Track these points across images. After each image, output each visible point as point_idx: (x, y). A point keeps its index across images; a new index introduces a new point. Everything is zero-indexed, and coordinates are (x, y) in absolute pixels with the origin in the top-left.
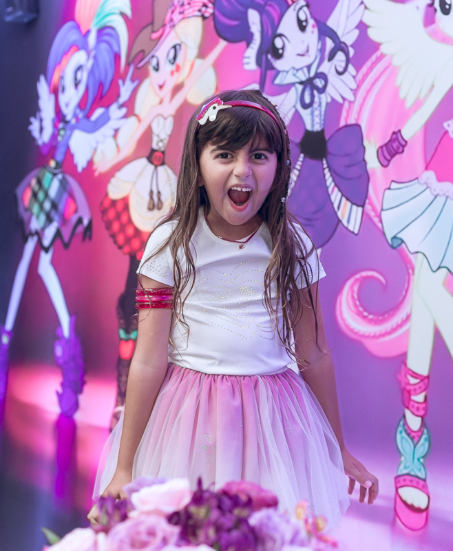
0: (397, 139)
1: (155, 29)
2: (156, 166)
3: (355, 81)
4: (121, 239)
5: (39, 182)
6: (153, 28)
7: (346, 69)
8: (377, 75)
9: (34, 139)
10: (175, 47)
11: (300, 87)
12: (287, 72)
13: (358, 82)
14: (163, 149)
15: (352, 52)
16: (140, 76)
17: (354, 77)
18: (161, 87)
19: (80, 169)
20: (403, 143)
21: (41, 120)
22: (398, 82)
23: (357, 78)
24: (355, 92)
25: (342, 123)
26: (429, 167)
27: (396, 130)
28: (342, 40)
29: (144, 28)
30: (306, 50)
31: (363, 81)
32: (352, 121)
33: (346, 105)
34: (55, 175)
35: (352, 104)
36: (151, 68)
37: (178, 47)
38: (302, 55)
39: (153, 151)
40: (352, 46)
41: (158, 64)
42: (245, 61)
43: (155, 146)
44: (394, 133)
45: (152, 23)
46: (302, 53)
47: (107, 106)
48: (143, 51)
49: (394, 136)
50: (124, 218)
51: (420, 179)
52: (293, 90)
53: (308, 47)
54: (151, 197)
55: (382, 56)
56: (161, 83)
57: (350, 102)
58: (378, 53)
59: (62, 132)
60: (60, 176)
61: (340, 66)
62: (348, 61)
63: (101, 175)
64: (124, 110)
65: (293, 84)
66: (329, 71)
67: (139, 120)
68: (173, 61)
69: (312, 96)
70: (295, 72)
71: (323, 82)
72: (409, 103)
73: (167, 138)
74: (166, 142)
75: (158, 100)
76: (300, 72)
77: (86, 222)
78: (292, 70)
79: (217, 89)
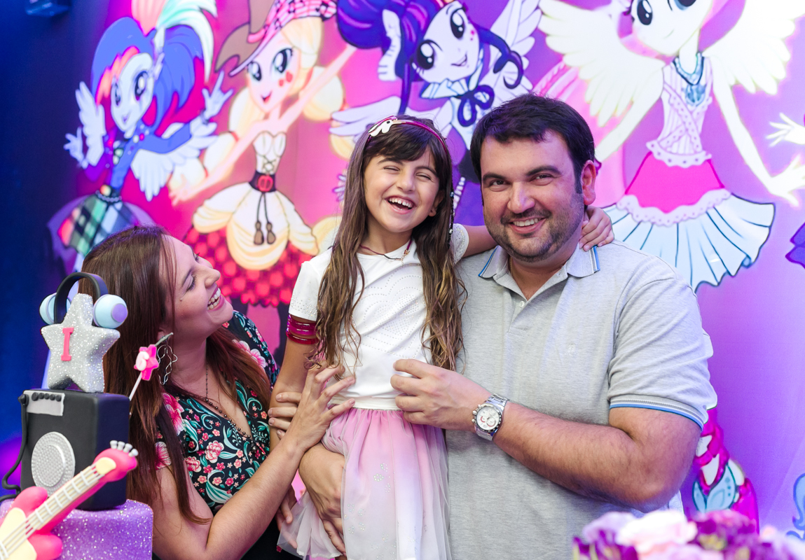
1: (253, 30)
2: (264, 193)
5: (86, 213)
6: (250, 28)
7: (517, 83)
9: (75, 161)
10: (283, 52)
11: (457, 103)
12: (440, 84)
14: (272, 173)
15: (526, 63)
16: (234, 86)
17: (530, 92)
18: (265, 99)
19: (149, 197)
20: (597, 165)
21: (84, 138)
22: (587, 97)
26: (630, 191)
28: (513, 48)
29: (237, 28)
30: (463, 58)
34: (109, 204)
36: (249, 76)
37: (288, 52)
38: (460, 65)
39: (258, 175)
40: (525, 56)
41: (259, 71)
42: (380, 70)
43: (260, 169)
45: (249, 22)
46: (459, 63)
47: (187, 121)
48: (238, 56)
50: (221, 254)
51: (618, 205)
52: (448, 104)
53: (466, 55)
54: (259, 230)
55: (566, 68)
56: (265, 95)
58: (561, 65)
59: (119, 152)
60: (119, 206)
61: (511, 79)
62: (521, 73)
63: (181, 204)
64: (212, 127)
65: (448, 98)
66: (495, 84)
67: (237, 139)
68: (281, 69)
69: (474, 112)
70: (450, 84)
71: (488, 96)
72: (602, 121)
73: (278, 160)
74: (276, 164)
75: (263, 115)
76: (457, 84)
78: (446, 82)
79: (345, 102)
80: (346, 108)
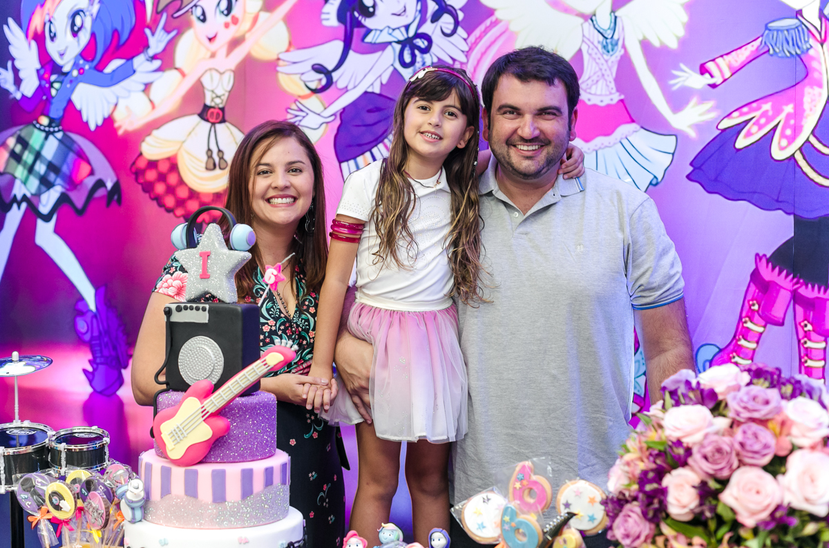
2: (213, 124)
3: (467, 44)
4: (170, 202)
5: (22, 142)
7: (454, 32)
8: (493, 39)
11: (398, 47)
12: (381, 31)
13: (470, 44)
14: (221, 106)
15: (461, 16)
16: (179, 26)
17: (465, 40)
18: (211, 39)
19: (92, 126)
23: (469, 41)
24: (467, 54)
30: (403, 9)
31: (476, 43)
34: (48, 134)
36: (194, 18)
38: (399, 15)
39: (206, 108)
40: (461, 9)
41: (204, 15)
42: (323, 16)
43: (208, 102)
46: (398, 13)
47: (130, 58)
50: (172, 179)
52: (389, 48)
53: (405, 7)
54: (210, 157)
55: (497, 22)
56: (211, 36)
57: (462, 64)
58: (493, 19)
59: (57, 85)
60: (60, 135)
61: (448, 28)
62: (457, 23)
63: (127, 134)
64: (157, 63)
65: (390, 43)
66: (433, 32)
67: (183, 75)
68: (226, 12)
69: (413, 56)
70: (391, 31)
71: (426, 43)
73: (227, 94)
74: (225, 98)
75: (209, 54)
76: (397, 31)
77: (109, 185)
78: (387, 29)
79: (290, 44)
80: (292, 49)
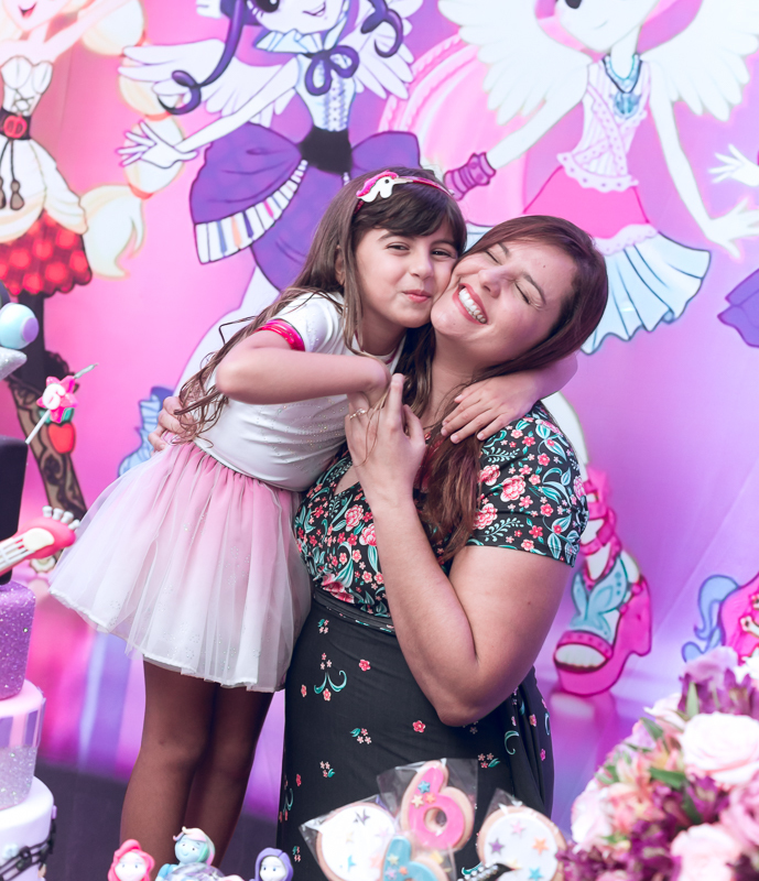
0: (479, 164)
3: (412, 72)
7: (394, 51)
8: (451, 69)
11: (307, 62)
12: (284, 35)
14: (26, 114)
15: (407, 28)
17: (409, 65)
18: (25, 13)
20: (490, 172)
22: (487, 85)
23: (414, 67)
24: (410, 86)
25: (383, 127)
26: (530, 210)
27: (478, 153)
28: (391, 6)
30: (322, 7)
32: (401, 126)
33: (392, 102)
35: (402, 103)
38: (314, 15)
39: (5, 113)
40: (408, 19)
42: (200, 2)
43: (8, 107)
44: (474, 155)
46: (314, 12)
49: (475, 160)
52: (293, 62)
53: (324, 4)
55: (461, 45)
56: (26, 7)
57: (399, 100)
58: (455, 39)
61: (385, 45)
62: (399, 39)
65: (295, 55)
66: (362, 48)
69: (328, 79)
70: (299, 36)
71: (349, 62)
72: (503, 118)
73: (37, 97)
74: (33, 103)
75: (19, 34)
76: (308, 38)
78: (293, 32)
79: (144, 35)
80: (145, 44)
